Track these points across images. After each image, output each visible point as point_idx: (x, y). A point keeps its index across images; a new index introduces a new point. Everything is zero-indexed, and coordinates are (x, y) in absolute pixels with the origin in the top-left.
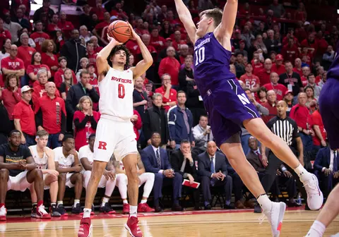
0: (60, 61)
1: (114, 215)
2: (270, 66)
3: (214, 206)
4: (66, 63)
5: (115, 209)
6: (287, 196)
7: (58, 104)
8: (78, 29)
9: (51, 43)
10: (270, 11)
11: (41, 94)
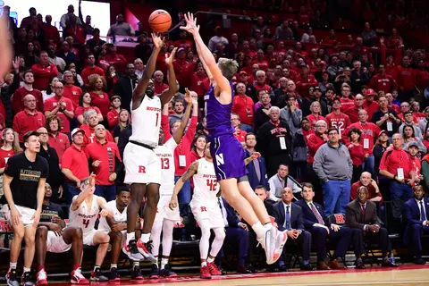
0: (112, 100)
1: (174, 279)
2: (361, 103)
3: (293, 267)
4: (119, 103)
5: (176, 271)
6: (380, 254)
7: (109, 149)
8: (133, 63)
9: (99, 79)
10: (359, 39)
11: (91, 138)
